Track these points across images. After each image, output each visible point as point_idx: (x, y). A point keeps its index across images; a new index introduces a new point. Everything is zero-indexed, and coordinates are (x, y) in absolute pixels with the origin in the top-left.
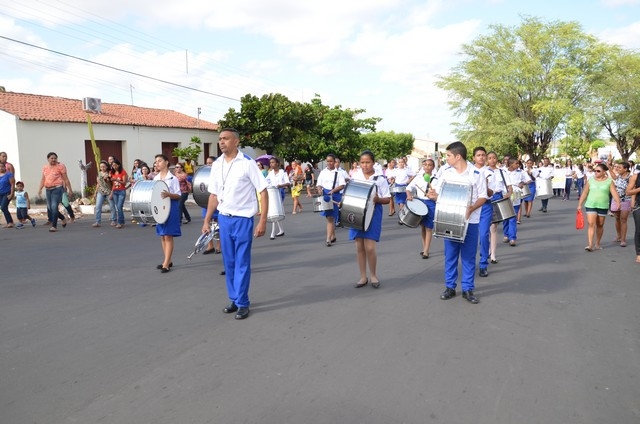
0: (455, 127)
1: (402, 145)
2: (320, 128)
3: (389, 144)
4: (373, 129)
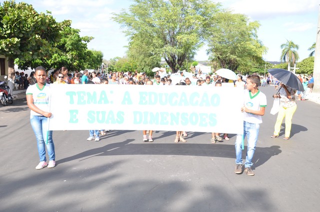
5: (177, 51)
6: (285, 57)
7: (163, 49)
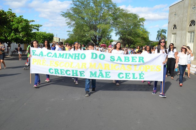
0: (68, 33)
1: (49, 38)
2: (12, 26)
3: (45, 37)
4: (38, 30)
5: (98, 34)
6: (159, 38)
7: (90, 33)
